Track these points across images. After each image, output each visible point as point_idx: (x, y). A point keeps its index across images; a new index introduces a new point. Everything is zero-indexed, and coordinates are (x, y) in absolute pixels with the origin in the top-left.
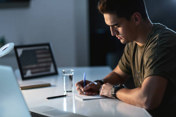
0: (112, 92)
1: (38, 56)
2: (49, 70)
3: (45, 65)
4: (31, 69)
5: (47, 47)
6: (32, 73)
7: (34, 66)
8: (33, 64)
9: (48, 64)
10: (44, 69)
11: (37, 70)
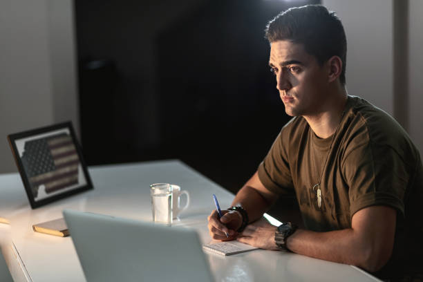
0: (279, 240)
1: (54, 152)
2: (76, 182)
3: (67, 170)
4: (45, 182)
5: (67, 131)
6: (48, 191)
7: (49, 175)
8: (47, 171)
9: (74, 168)
10: (67, 180)
11: (55, 184)
